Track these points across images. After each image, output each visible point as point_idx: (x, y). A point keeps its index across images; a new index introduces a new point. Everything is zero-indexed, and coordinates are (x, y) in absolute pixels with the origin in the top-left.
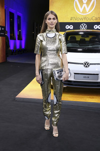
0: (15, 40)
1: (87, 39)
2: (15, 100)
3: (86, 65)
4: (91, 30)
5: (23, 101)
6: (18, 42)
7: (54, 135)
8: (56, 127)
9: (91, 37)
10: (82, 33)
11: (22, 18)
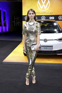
0: (2, 26)
1: (46, 25)
2: (2, 63)
3: (45, 40)
4: (48, 20)
5: (7, 64)
6: (4, 27)
7: (27, 84)
8: (28, 79)
9: (48, 24)
10: (43, 22)
11: (6, 13)
